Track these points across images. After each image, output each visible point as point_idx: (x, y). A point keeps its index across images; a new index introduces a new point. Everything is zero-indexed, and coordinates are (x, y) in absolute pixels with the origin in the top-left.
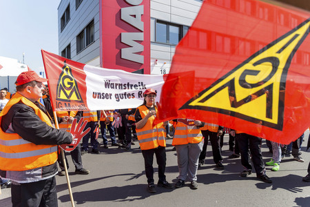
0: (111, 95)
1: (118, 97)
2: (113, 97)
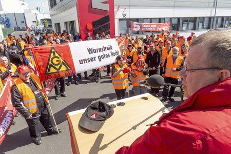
0: (95, 58)
1: (100, 58)
2: (97, 59)
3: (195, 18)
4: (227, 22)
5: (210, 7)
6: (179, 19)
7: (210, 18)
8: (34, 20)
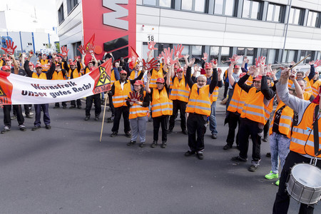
3: (256, 50)
4: (302, 58)
5: (277, 36)
6: (231, 48)
7: (277, 50)
8: (45, 43)
